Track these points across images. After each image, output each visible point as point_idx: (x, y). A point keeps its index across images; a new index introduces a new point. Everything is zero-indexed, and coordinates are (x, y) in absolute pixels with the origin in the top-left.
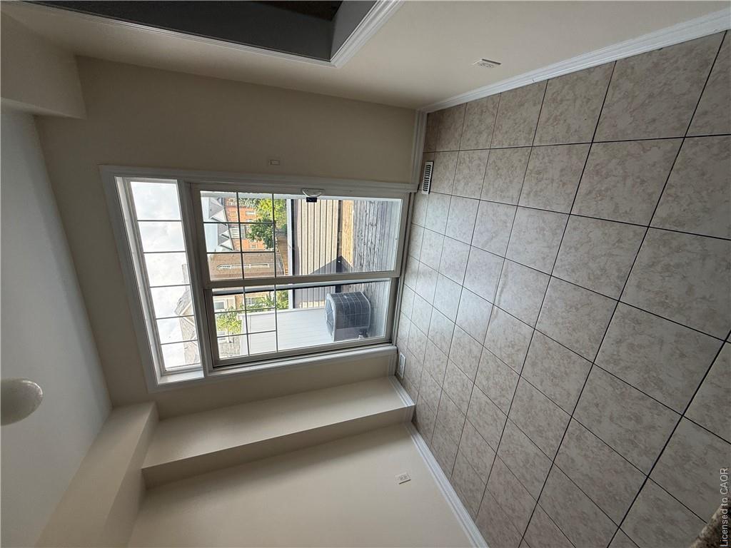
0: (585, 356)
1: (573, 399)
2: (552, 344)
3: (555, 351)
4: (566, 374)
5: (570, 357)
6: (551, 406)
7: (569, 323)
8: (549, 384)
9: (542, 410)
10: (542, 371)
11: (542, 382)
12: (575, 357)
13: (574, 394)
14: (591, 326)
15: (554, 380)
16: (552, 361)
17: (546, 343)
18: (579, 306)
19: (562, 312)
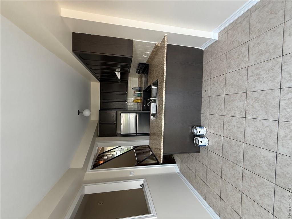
0: (248, 145)
1: (247, 125)
2: (263, 146)
3: (260, 143)
4: (252, 135)
5: (253, 142)
6: (255, 116)
7: (258, 158)
8: (258, 126)
9: (259, 111)
10: (265, 131)
11: (263, 125)
12: (251, 143)
13: (247, 128)
14: (249, 158)
15: (257, 129)
16: (261, 137)
17: (267, 146)
18: (255, 166)
19: (262, 163)
